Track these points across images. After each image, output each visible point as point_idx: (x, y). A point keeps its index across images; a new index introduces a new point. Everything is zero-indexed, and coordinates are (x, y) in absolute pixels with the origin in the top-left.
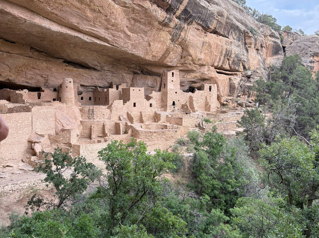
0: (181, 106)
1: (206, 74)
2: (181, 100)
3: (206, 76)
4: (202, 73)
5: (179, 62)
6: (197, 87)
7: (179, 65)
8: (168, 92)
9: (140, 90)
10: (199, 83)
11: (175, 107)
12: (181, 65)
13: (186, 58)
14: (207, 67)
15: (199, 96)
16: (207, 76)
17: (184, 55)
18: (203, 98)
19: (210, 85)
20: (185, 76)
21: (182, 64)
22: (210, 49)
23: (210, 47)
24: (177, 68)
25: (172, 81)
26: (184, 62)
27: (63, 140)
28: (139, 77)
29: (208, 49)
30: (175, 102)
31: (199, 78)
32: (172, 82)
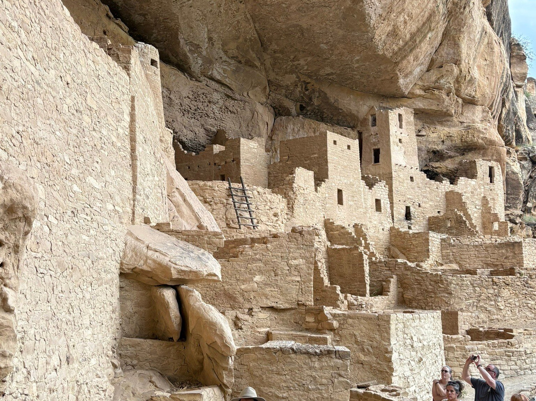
0: (425, 222)
1: (479, 131)
2: (425, 203)
3: (478, 136)
4: (468, 127)
5: (420, 83)
6: (444, 170)
7: (418, 92)
8: (394, 174)
9: (349, 147)
10: (450, 160)
11: (412, 227)
12: (422, 93)
13: (443, 70)
14: (479, 109)
15: (469, 195)
16: (482, 135)
17: (441, 56)
18: (477, 202)
19: (490, 164)
20: (423, 133)
21: (426, 89)
22: (490, 56)
23: (490, 50)
24: (410, 101)
25: (400, 141)
26: (436, 81)
27: (268, 290)
28: (294, 124)
29: (486, 56)
30: (412, 209)
31: (458, 142)
32: (399, 144)
